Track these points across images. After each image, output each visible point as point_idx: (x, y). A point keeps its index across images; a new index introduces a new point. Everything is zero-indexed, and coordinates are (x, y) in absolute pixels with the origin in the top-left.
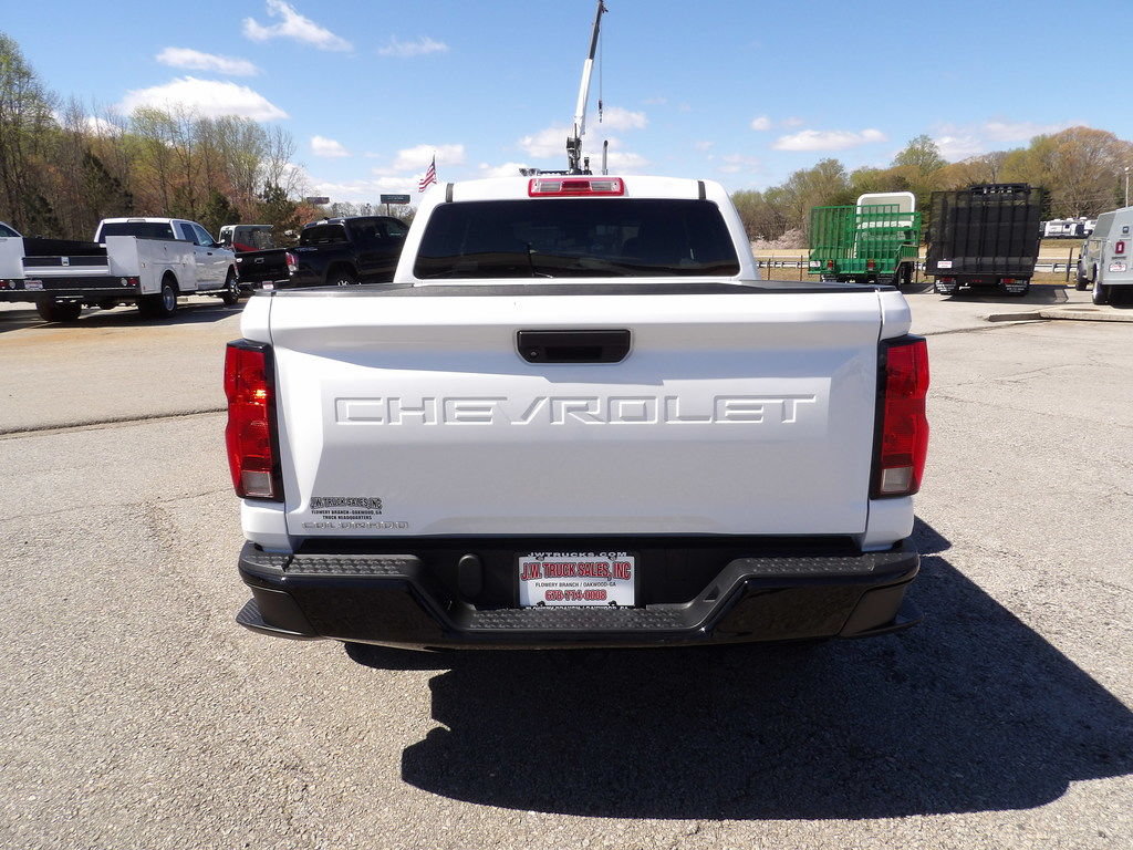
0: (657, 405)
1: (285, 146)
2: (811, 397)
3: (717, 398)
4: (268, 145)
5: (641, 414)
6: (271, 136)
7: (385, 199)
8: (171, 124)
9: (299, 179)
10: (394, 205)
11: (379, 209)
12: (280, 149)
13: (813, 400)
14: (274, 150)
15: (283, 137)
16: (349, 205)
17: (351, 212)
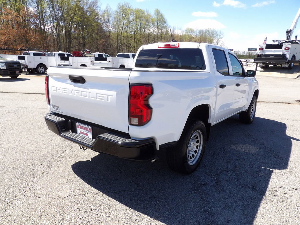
0: (88, 93)
1: (221, 36)
2: (112, 96)
3: (97, 94)
4: (217, 36)
5: (85, 95)
6: (218, 33)
7: (249, 50)
8: (193, 31)
9: (223, 45)
10: (252, 51)
11: (248, 52)
12: (220, 36)
13: (113, 97)
14: (218, 37)
15: (221, 33)
16: (239, 51)
17: (239, 54)
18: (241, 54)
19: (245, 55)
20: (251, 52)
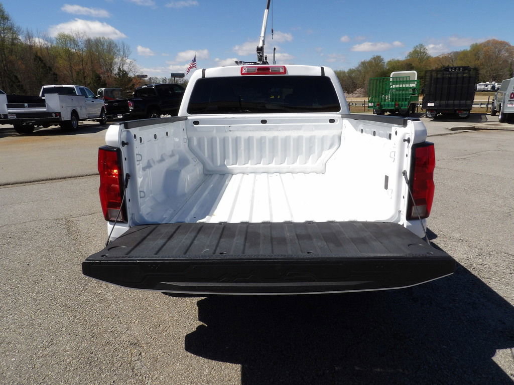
1: (126, 51)
4: (119, 51)
6: (120, 46)
7: (173, 75)
8: (74, 40)
9: (133, 67)
11: (171, 80)
12: (124, 52)
14: (122, 53)
15: (125, 47)
16: (157, 78)
17: (158, 82)
18: (161, 83)
19: (167, 83)
20: (176, 78)
